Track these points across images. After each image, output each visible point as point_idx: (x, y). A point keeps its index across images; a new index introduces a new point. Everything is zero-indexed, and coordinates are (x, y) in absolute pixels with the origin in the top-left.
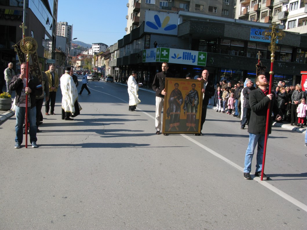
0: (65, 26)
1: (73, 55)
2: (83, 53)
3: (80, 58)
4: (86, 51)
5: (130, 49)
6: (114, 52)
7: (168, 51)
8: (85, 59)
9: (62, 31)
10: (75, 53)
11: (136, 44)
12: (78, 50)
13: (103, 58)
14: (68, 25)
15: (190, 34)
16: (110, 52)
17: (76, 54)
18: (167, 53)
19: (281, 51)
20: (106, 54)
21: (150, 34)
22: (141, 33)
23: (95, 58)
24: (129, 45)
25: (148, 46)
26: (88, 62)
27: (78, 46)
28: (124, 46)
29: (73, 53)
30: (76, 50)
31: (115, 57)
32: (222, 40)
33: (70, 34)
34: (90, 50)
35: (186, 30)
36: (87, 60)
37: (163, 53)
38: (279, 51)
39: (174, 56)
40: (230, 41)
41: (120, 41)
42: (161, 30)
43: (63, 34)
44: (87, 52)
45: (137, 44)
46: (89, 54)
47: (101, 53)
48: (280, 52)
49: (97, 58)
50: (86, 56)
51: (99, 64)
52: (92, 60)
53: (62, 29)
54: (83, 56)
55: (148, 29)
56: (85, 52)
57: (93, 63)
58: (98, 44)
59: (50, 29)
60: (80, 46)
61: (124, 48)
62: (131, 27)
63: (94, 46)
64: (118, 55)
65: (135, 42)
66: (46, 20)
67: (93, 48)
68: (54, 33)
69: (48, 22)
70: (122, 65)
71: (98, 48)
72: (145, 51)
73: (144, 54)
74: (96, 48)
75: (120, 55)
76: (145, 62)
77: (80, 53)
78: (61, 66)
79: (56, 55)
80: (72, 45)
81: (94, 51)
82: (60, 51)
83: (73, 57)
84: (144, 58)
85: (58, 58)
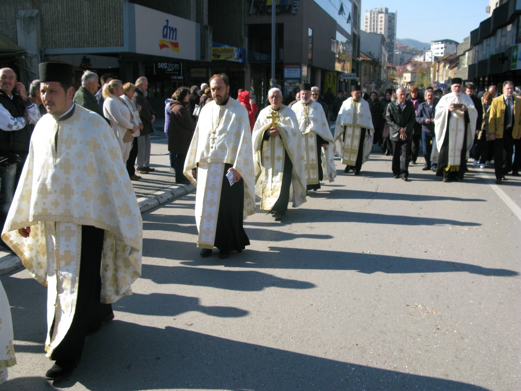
0: (383, 15)
1: (399, 64)
2: (416, 59)
3: (409, 68)
4: (420, 55)
5: (491, 47)
6: (464, 54)
8: (418, 70)
9: (379, 23)
10: (402, 59)
11: (502, 36)
12: (406, 55)
13: (447, 66)
14: (388, 12)
16: (458, 54)
17: (403, 62)
20: (452, 58)
22: (510, 13)
23: (434, 67)
24: (489, 39)
26: (423, 75)
27: (408, 48)
28: (481, 43)
29: (399, 61)
30: (405, 55)
31: (466, 62)
33: (392, 28)
36: (422, 71)
41: (474, 34)
43: (381, 29)
44: (422, 57)
46: (426, 61)
47: (445, 58)
49: (437, 66)
50: (421, 64)
51: (440, 78)
52: (430, 71)
53: (379, 20)
54: (415, 64)
56: (418, 56)
57: (432, 76)
58: (442, 42)
59: (347, 22)
60: (411, 47)
61: (480, 45)
62: (497, 4)
63: (434, 47)
64: (471, 58)
65: (499, 32)
66: (339, 8)
67: (432, 49)
68: (356, 28)
69: (341, 10)
70: (476, 76)
71: (442, 48)
72: (516, 47)
73: (515, 54)
74: (438, 49)
75: (475, 59)
76: (516, 68)
77: (411, 59)
78: (371, 83)
79: (362, 66)
80: (398, 46)
81: (433, 54)
82: (369, 59)
83: (397, 67)
84: (515, 60)
85: (365, 71)
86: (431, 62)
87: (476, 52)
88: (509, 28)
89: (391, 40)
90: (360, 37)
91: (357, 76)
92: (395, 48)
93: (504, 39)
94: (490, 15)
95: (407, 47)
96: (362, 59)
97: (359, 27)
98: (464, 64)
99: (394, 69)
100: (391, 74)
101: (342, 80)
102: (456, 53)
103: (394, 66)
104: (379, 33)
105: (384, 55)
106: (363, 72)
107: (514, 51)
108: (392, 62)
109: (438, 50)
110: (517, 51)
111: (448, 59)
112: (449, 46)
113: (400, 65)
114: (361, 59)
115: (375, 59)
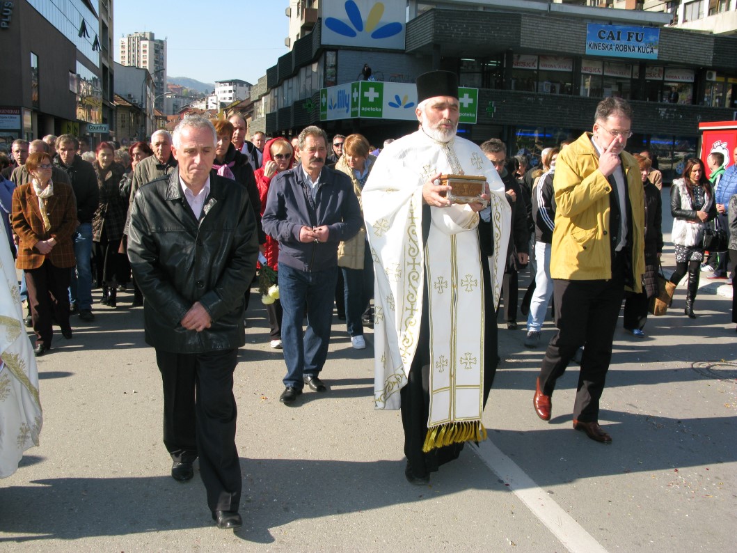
0: (147, 43)
1: (172, 113)
2: (195, 106)
4: (202, 100)
5: (294, 91)
6: (260, 100)
7: (379, 89)
9: (142, 54)
10: (176, 106)
11: (307, 77)
12: (182, 100)
14: (155, 39)
15: (436, 46)
16: (252, 100)
17: (178, 110)
18: (377, 95)
19: (666, 79)
20: (244, 104)
21: (335, 49)
22: (315, 48)
24: (290, 80)
25: (333, 79)
27: (185, 90)
28: (280, 84)
29: (171, 108)
30: (179, 99)
31: (262, 110)
32: (515, 56)
33: (161, 61)
34: (210, 98)
35: (425, 36)
37: (366, 94)
38: (661, 79)
39: (396, 102)
40: (536, 57)
41: (271, 72)
42: (363, 39)
43: (144, 62)
44: (204, 102)
45: (309, 77)
46: (209, 108)
47: (234, 104)
48: (663, 81)
49: (225, 115)
50: (202, 112)
53: (142, 49)
55: (329, 37)
56: (198, 102)
58: (231, 82)
59: (93, 49)
60: (188, 88)
61: (280, 88)
62: (298, 36)
63: (219, 89)
64: (269, 106)
65: (303, 71)
66: (79, 27)
67: (216, 93)
68: (106, 58)
69: (83, 31)
70: (277, 129)
71: (230, 91)
72: (325, 92)
73: (324, 100)
74: (224, 92)
75: (274, 106)
76: (326, 118)
77: (188, 106)
78: (132, 140)
79: (118, 113)
80: (169, 87)
81: (219, 99)
82: (128, 104)
83: (170, 117)
84: (324, 109)
85: (123, 121)
86: (216, 111)
87: (275, 97)
88: (315, 67)
89: (160, 79)
90: (113, 71)
91: (111, 129)
92: (165, 89)
93: (309, 81)
94: (291, 49)
95: (182, 88)
96: (118, 104)
97: (112, 58)
98: (261, 114)
99: (165, 119)
100: (161, 126)
101: (88, 134)
102: (250, 98)
103: (165, 115)
104: (142, 67)
105: (150, 99)
106: (119, 123)
107: (322, 97)
108: (162, 110)
109: (224, 94)
110: (326, 97)
111: (239, 106)
112: (239, 88)
113: (174, 114)
114: (115, 103)
115: (137, 104)
